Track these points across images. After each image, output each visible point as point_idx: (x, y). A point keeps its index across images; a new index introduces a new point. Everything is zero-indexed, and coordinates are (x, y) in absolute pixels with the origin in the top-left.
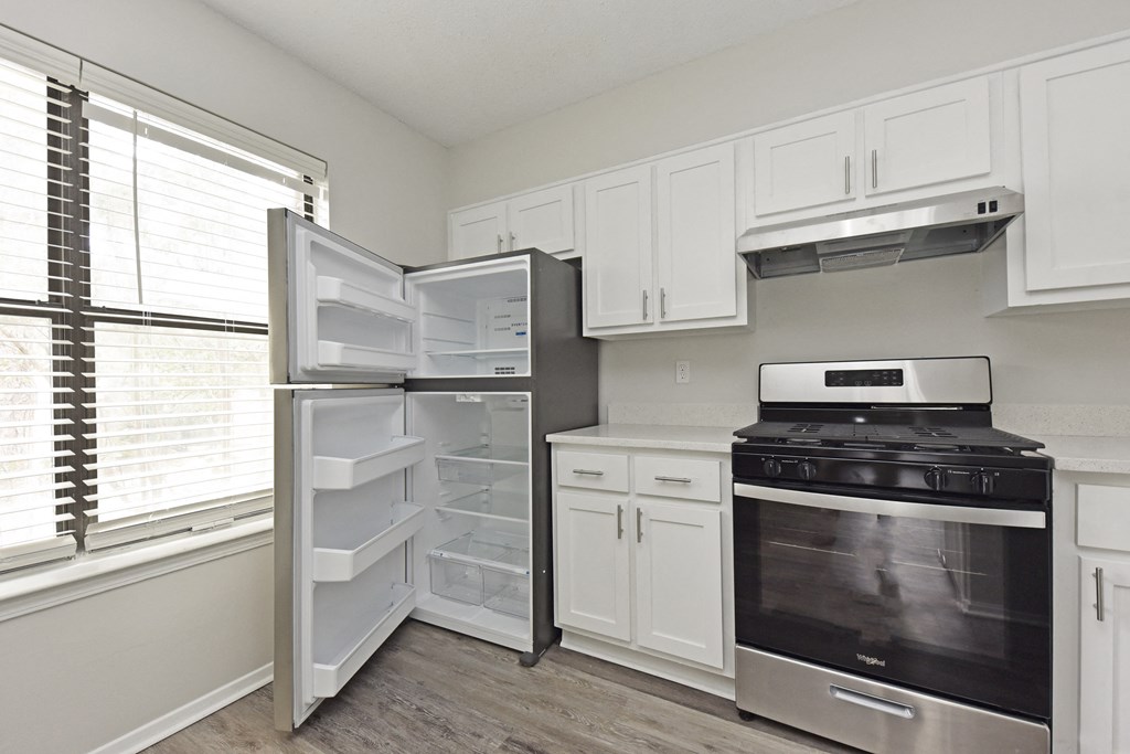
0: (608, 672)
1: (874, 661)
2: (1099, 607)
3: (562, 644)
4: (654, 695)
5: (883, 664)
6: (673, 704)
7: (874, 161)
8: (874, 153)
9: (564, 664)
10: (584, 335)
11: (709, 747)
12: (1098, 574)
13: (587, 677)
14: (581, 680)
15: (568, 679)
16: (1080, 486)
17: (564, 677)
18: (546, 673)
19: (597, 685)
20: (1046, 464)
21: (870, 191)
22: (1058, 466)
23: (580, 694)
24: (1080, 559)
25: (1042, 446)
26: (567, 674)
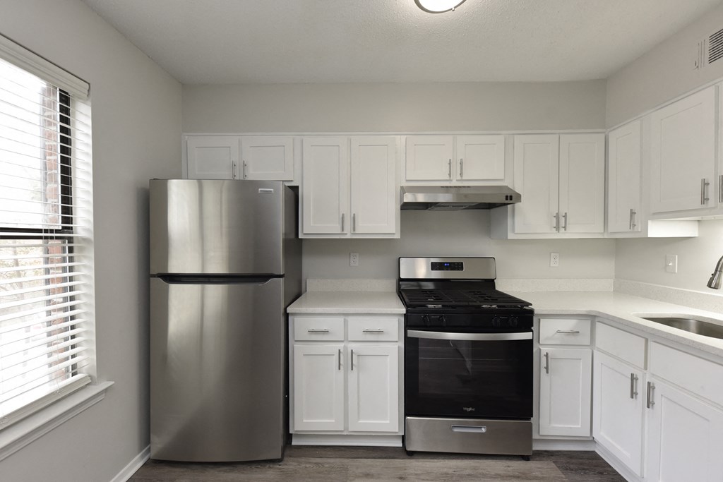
0: (329, 453)
1: (470, 409)
2: (547, 368)
3: (293, 443)
4: (361, 458)
5: (474, 409)
6: (373, 460)
7: (461, 164)
8: (462, 160)
9: (300, 456)
10: (300, 237)
11: (401, 478)
12: (547, 355)
13: (318, 460)
14: (315, 463)
15: (308, 466)
16: (541, 320)
17: (304, 465)
18: (291, 467)
19: (328, 463)
20: (532, 312)
21: (459, 178)
22: (535, 312)
23: (319, 473)
24: (540, 349)
25: (531, 305)
26: (307, 463)
